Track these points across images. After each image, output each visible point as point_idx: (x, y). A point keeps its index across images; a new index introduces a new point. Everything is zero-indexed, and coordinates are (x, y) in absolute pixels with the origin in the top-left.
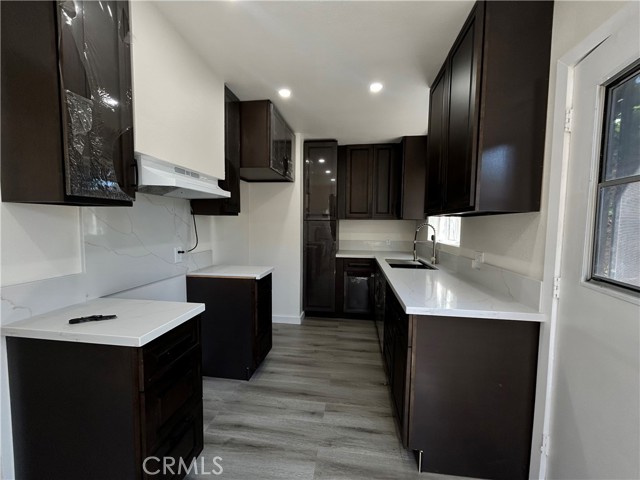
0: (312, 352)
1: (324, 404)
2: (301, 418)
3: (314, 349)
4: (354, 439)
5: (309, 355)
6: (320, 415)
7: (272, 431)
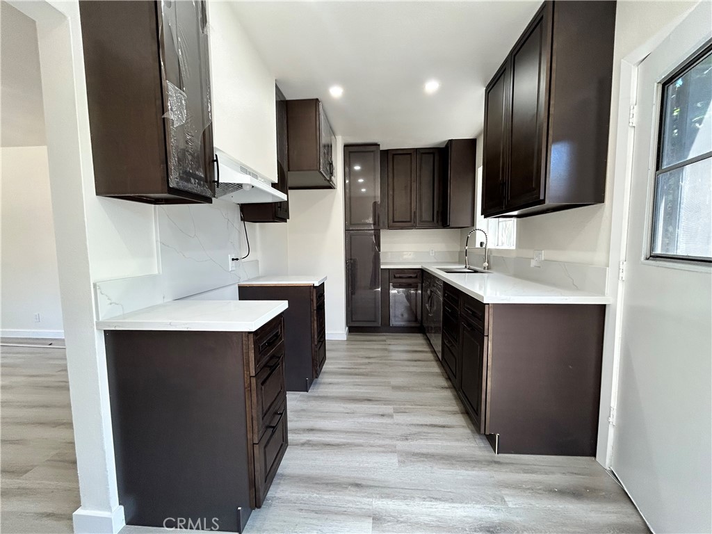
0: (365, 364)
1: (391, 407)
2: (371, 420)
3: (367, 361)
4: (429, 433)
5: (363, 367)
6: (390, 416)
7: (347, 432)
